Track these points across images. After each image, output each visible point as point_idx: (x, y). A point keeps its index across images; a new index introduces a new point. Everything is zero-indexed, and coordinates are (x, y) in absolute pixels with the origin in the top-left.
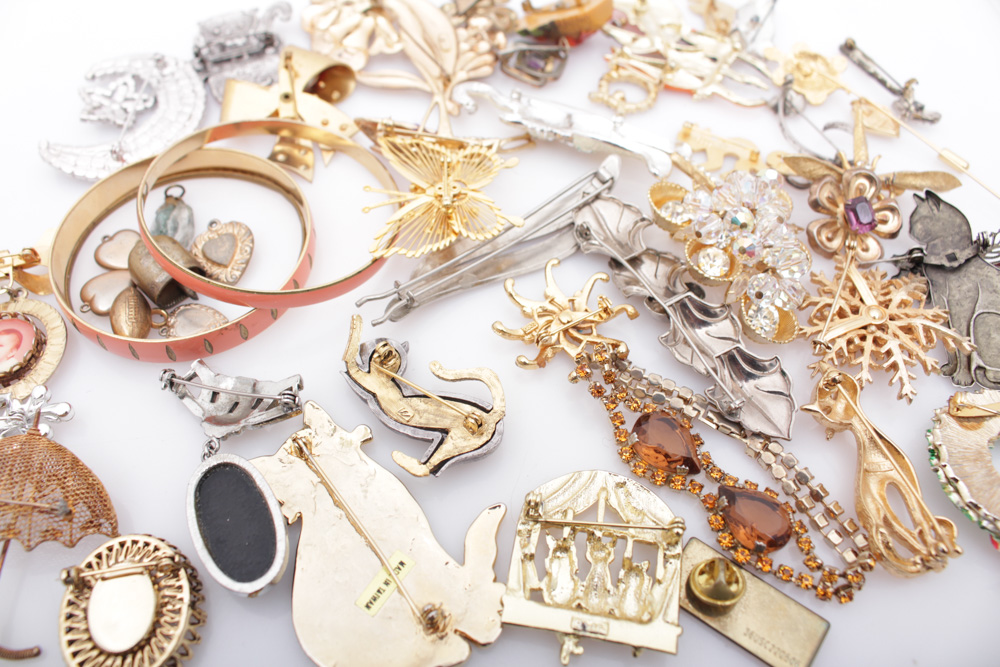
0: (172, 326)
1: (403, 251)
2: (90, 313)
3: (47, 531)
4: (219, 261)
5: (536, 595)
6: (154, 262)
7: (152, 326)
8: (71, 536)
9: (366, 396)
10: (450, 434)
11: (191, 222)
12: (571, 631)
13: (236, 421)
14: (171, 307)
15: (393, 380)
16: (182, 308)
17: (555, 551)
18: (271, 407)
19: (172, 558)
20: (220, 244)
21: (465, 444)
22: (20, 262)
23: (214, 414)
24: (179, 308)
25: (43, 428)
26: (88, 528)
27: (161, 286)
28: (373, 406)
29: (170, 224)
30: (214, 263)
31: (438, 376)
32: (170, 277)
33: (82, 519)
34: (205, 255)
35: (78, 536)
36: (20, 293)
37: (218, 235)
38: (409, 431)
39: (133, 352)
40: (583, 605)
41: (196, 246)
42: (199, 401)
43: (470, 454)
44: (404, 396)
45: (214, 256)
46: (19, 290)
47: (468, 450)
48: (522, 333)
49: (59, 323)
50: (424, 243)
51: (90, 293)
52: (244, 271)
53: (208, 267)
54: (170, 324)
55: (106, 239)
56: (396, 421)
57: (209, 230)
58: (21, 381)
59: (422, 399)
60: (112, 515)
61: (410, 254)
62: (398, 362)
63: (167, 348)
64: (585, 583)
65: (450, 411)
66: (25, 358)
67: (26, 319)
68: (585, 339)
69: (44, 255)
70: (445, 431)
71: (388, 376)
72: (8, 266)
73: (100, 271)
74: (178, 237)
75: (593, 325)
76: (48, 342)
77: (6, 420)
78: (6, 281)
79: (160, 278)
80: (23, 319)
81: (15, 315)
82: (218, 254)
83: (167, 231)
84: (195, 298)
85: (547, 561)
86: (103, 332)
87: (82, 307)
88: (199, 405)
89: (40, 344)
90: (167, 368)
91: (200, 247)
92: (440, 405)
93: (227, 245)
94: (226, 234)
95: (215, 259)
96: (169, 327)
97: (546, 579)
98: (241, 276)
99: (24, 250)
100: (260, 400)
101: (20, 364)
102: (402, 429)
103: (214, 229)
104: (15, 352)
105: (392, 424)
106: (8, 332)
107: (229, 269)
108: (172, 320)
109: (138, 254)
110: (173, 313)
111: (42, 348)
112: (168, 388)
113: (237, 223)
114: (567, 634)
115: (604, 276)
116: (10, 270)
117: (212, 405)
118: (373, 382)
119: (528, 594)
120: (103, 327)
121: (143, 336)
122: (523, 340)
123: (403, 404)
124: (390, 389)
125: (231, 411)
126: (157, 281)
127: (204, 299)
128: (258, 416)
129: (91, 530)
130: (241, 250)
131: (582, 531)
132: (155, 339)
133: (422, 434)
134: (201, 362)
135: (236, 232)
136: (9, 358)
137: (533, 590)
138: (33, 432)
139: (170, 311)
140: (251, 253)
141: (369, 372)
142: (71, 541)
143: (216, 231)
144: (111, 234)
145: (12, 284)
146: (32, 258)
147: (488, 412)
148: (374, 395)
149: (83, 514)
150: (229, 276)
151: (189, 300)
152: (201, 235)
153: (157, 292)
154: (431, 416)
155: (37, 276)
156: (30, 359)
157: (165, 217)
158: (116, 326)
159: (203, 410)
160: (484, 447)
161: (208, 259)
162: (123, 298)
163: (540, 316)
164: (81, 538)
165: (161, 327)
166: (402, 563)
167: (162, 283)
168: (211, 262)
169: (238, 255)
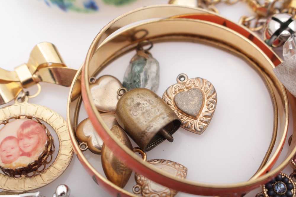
4: (190, 112)
11: (158, 76)
20: (190, 97)
34: (176, 105)
37: (188, 88)
41: (168, 95)
45: (185, 108)
52: (208, 123)
57: (178, 82)
82: (190, 108)
93: (197, 100)
94: (194, 89)
98: (206, 127)
103: (183, 82)
107: (198, 121)
113: (203, 80)
130: (207, 105)
135: (202, 89)
140: (215, 108)
150: (197, 126)
167: (152, 133)
168: (183, 112)
169: (205, 109)
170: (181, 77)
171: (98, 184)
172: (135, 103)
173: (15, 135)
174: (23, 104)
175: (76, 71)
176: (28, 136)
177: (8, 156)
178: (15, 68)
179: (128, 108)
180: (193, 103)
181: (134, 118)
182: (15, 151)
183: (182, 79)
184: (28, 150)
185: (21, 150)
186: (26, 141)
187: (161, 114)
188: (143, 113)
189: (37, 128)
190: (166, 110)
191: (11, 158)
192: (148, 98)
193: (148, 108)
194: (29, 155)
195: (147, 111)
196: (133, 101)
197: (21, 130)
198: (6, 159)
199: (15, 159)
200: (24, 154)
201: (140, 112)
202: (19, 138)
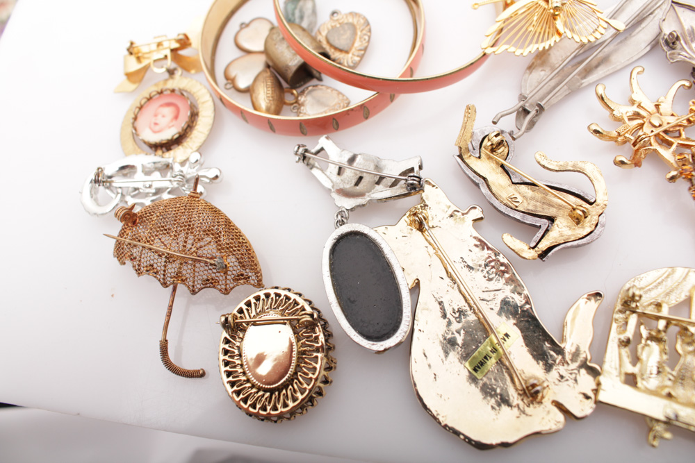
0: (302, 105)
1: (512, 49)
2: (233, 90)
3: (208, 280)
4: (341, 48)
5: (631, 380)
6: (288, 47)
7: (285, 103)
8: (226, 285)
9: (477, 179)
10: (556, 222)
11: (314, 12)
12: (662, 418)
13: (361, 195)
14: (300, 87)
15: (502, 166)
16: (310, 88)
17: (647, 339)
18: (393, 185)
19: (312, 315)
20: (342, 32)
21: (570, 233)
22: (176, 45)
23: (341, 187)
24: (307, 88)
25: (200, 189)
26: (240, 279)
27: (294, 69)
28: (484, 190)
29: (297, 13)
30: (336, 49)
31: (544, 167)
32: (302, 61)
33: (234, 272)
34: (328, 42)
35: (232, 285)
36: (176, 72)
37: (340, 24)
38: (518, 216)
39: (271, 126)
40: (673, 393)
41: (320, 33)
42: (328, 173)
43: (575, 243)
44: (513, 183)
45: (337, 43)
46: (175, 69)
47: (573, 238)
48: (615, 134)
49: (207, 98)
50: (531, 42)
51: (232, 73)
52: (362, 57)
53: (331, 51)
54: (300, 102)
55: (244, 26)
56: (505, 204)
57: (331, 19)
58: (180, 147)
59: (530, 187)
60: (258, 269)
61: (518, 52)
62: (506, 150)
63: (300, 125)
64: (674, 373)
65: (556, 200)
66: (183, 128)
67: (181, 94)
68: (676, 142)
69: (195, 40)
70: (552, 220)
71: (497, 163)
72: (166, 48)
73: (238, 53)
74: (305, 24)
75: (682, 129)
76: (200, 114)
77: (170, 181)
78: (164, 62)
79: (292, 61)
80: (179, 94)
81: (173, 91)
82: (341, 42)
83: (295, 20)
84: (320, 79)
85: (640, 347)
86: (246, 109)
87: (226, 85)
88: (328, 177)
89: (194, 115)
90: (300, 143)
91: (324, 33)
92: (546, 193)
93: (349, 33)
94: (347, 24)
95: (337, 45)
96: (299, 104)
97: (638, 365)
98: (360, 61)
99: (179, 35)
100: (381, 178)
101: (179, 133)
102: (512, 214)
103: (335, 18)
104: (174, 122)
105: (503, 208)
106: (168, 105)
107: (350, 55)
108: (302, 99)
109: (272, 39)
110: (303, 92)
111: (195, 120)
112: (301, 161)
113: (356, 14)
114: (658, 421)
115: (687, 84)
116: (168, 53)
117: (339, 177)
118: (485, 167)
119: (623, 377)
120: (244, 103)
121: (277, 112)
122: (616, 141)
123: (512, 191)
124: (499, 175)
125: (357, 184)
126: (290, 64)
127: (328, 81)
128: (382, 192)
129: (242, 281)
130: (360, 38)
131: (676, 325)
132: (288, 116)
133: (530, 220)
134: (327, 138)
135: (355, 23)
136: (170, 127)
137: (627, 374)
138: (194, 195)
139: (300, 90)
140: (369, 41)
141: (479, 157)
142: (226, 289)
143: (337, 20)
144: (247, 21)
145: (170, 63)
146: (184, 42)
147: (591, 204)
148: (484, 179)
149: (235, 268)
150: (350, 61)
151: (314, 82)
152: (324, 24)
153: (290, 74)
154: (538, 204)
155: (188, 57)
156: (186, 129)
157: (293, 7)
158: (256, 104)
159: (332, 182)
160: (588, 237)
161: (331, 46)
162: (261, 78)
163: (630, 119)
164: (233, 288)
165: (292, 104)
166: (507, 335)
167: (294, 66)
168: (334, 48)
169: (357, 43)
170: (334, 13)
171: (246, 121)
180: (345, 37)
183: (335, 15)
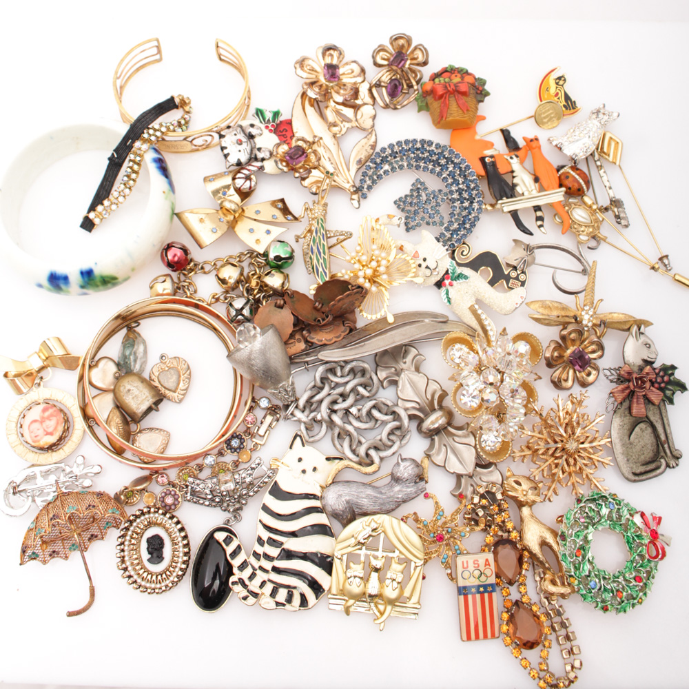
4: (170, 387)
20: (170, 376)
29: (132, 357)
34: (159, 382)
41: (153, 374)
52: (185, 395)
53: (163, 391)
57: (160, 361)
82: (169, 383)
91: (156, 375)
94: (173, 368)
95: (167, 386)
98: (183, 398)
103: (164, 362)
107: (177, 394)
113: (179, 359)
140: (189, 383)
161: (163, 386)
168: (165, 388)
169: (181, 384)
170: (163, 356)
172: (126, 389)
173: (38, 418)
174: (39, 389)
175: (78, 358)
176: (49, 418)
177: (36, 436)
178: (29, 357)
179: (122, 394)
180: (172, 380)
181: (127, 401)
182: (41, 432)
183: (164, 358)
184: (50, 430)
185: (45, 430)
186: (48, 423)
187: (147, 397)
188: (133, 398)
189: (55, 411)
190: (150, 394)
191: (38, 438)
192: (136, 385)
193: (137, 393)
194: (51, 434)
195: (136, 396)
196: (125, 388)
197: (42, 414)
198: (35, 439)
199: (42, 438)
200: (48, 434)
201: (131, 397)
202: (42, 421)
